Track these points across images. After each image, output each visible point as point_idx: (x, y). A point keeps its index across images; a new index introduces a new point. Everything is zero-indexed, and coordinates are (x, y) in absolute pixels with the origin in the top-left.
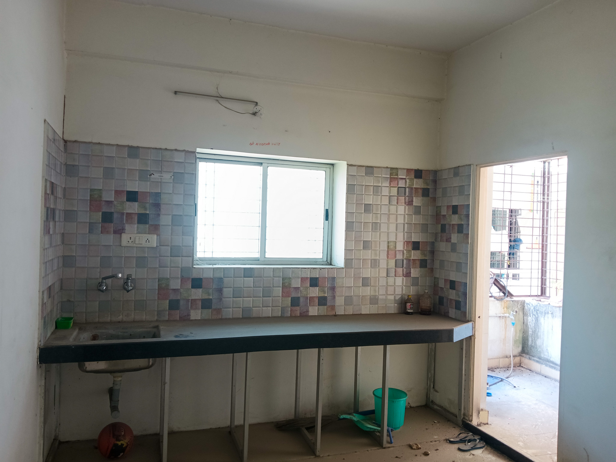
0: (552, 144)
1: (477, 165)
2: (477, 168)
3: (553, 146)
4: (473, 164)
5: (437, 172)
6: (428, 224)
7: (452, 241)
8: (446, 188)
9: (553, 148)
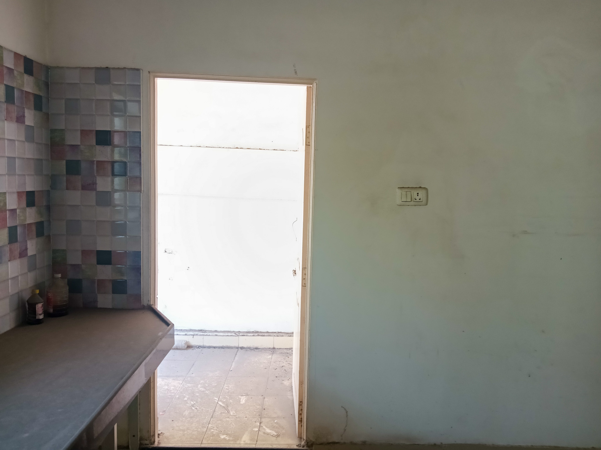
0: (294, 66)
1: (149, 72)
2: (150, 77)
3: (295, 70)
4: (142, 70)
5: (49, 69)
6: (15, 158)
7: (100, 188)
8: (77, 99)
9: (296, 72)
